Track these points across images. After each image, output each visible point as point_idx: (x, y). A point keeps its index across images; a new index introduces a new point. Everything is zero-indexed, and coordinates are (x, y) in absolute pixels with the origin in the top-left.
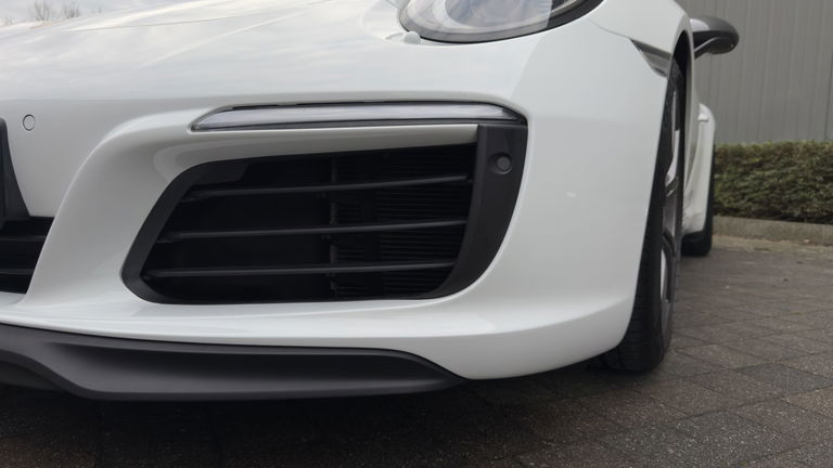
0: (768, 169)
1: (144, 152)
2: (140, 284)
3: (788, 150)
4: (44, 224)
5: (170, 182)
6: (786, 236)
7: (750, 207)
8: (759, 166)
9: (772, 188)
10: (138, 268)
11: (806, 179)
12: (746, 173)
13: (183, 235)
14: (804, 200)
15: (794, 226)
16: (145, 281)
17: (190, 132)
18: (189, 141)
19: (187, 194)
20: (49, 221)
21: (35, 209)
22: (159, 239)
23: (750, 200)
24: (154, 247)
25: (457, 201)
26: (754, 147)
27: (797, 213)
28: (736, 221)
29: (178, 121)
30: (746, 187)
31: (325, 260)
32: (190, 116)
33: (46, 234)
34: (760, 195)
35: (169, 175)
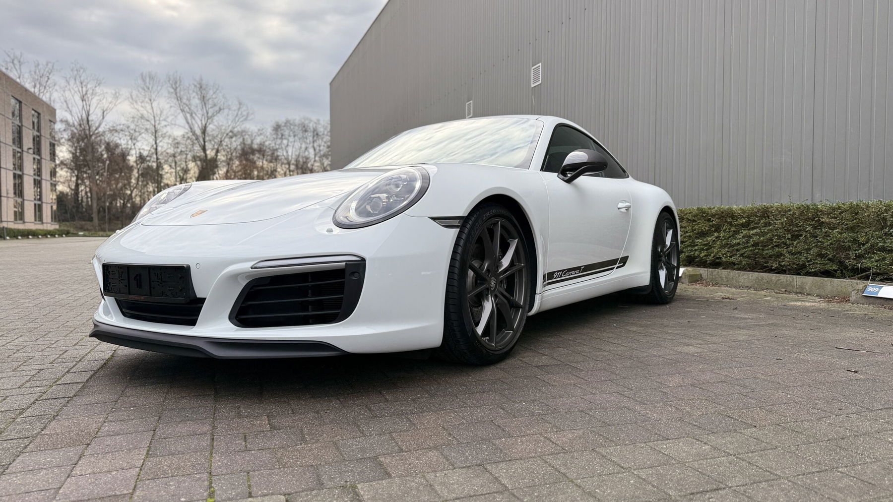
0: (753, 229)
1: (235, 277)
2: (235, 321)
3: (765, 213)
4: (203, 300)
5: (244, 285)
6: (768, 286)
7: (741, 261)
8: (746, 226)
9: (756, 245)
10: (234, 315)
11: (779, 237)
12: (737, 232)
13: (250, 303)
14: (780, 255)
15: (774, 277)
16: (237, 320)
17: (250, 269)
18: (252, 272)
19: (251, 288)
20: (205, 299)
21: (199, 295)
22: (241, 304)
23: (742, 255)
24: (240, 308)
25: (340, 288)
26: (741, 209)
27: (775, 266)
28: (734, 273)
29: (246, 266)
30: (739, 244)
31: (307, 310)
32: (251, 264)
33: (203, 304)
34: (747, 252)
35: (244, 284)
